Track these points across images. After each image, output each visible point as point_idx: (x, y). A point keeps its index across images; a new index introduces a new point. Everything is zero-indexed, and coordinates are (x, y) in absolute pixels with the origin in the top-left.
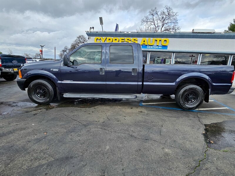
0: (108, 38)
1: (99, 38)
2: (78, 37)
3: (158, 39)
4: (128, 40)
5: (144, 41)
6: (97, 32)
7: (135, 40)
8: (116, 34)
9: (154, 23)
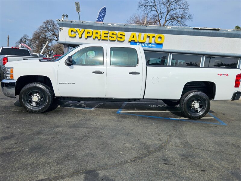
0: (87, 30)
1: (74, 29)
2: (45, 23)
3: (151, 35)
4: (112, 34)
5: (133, 37)
6: (72, 22)
7: (121, 35)
8: (97, 26)
9: (156, 8)
